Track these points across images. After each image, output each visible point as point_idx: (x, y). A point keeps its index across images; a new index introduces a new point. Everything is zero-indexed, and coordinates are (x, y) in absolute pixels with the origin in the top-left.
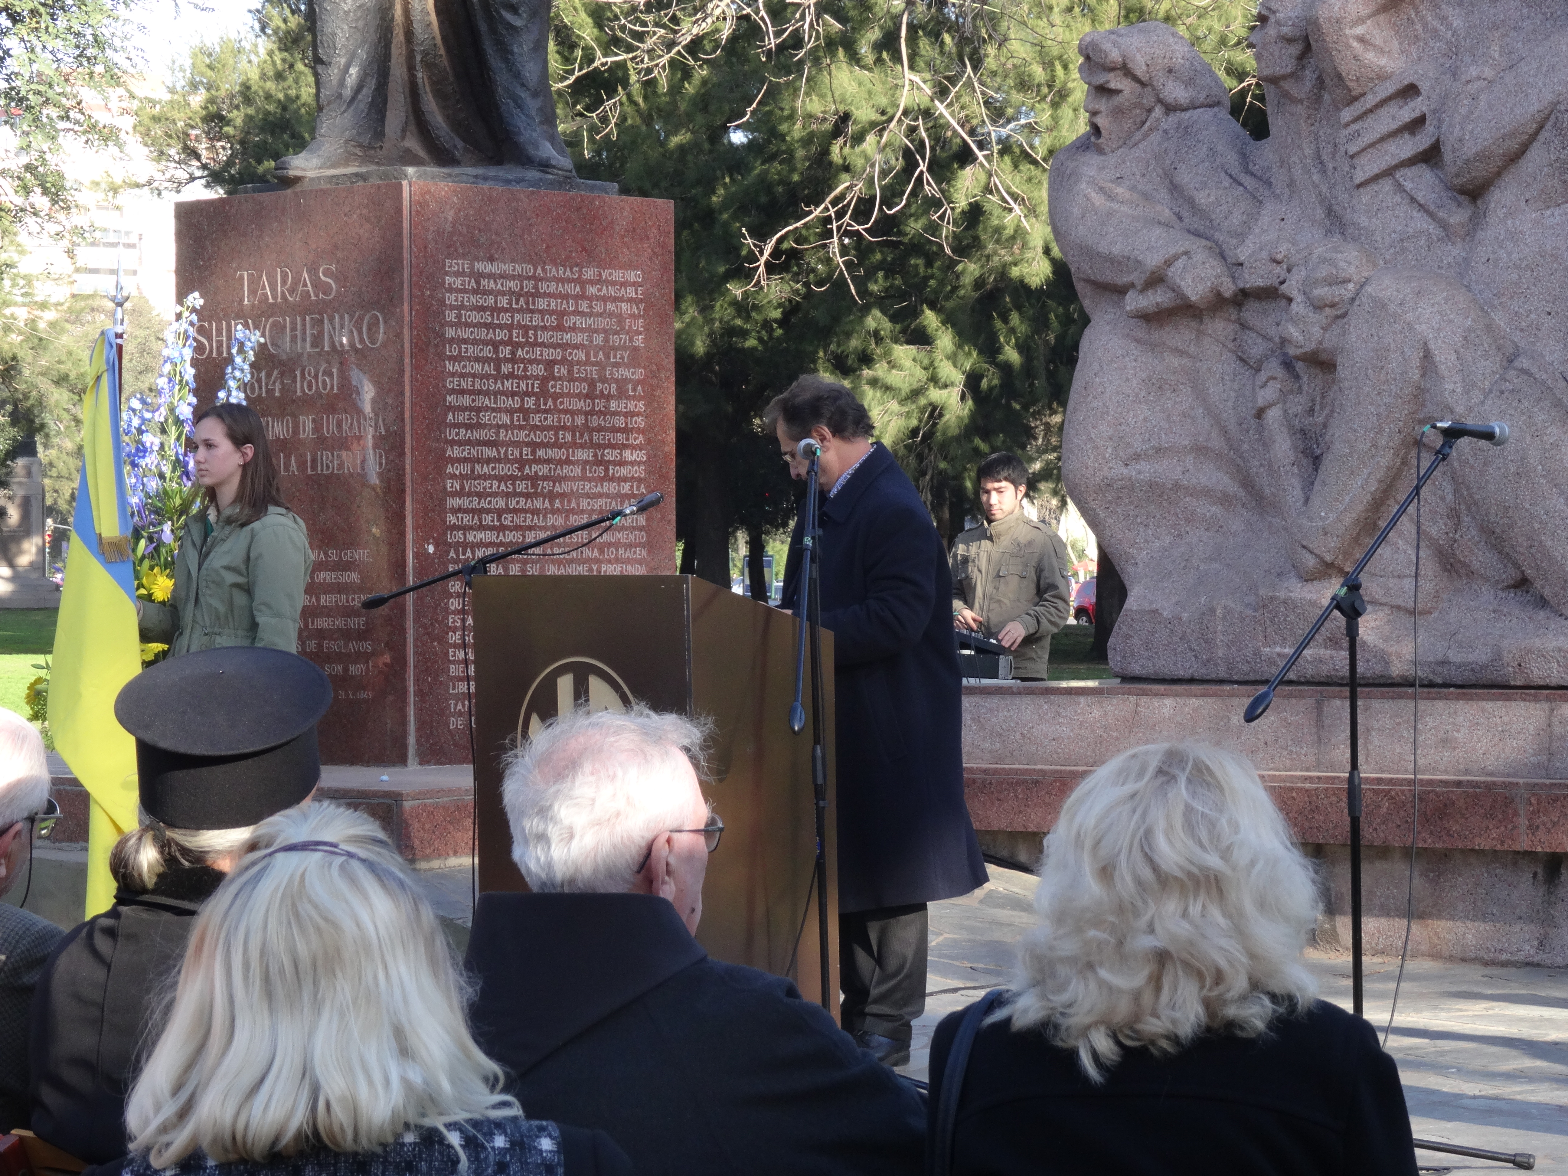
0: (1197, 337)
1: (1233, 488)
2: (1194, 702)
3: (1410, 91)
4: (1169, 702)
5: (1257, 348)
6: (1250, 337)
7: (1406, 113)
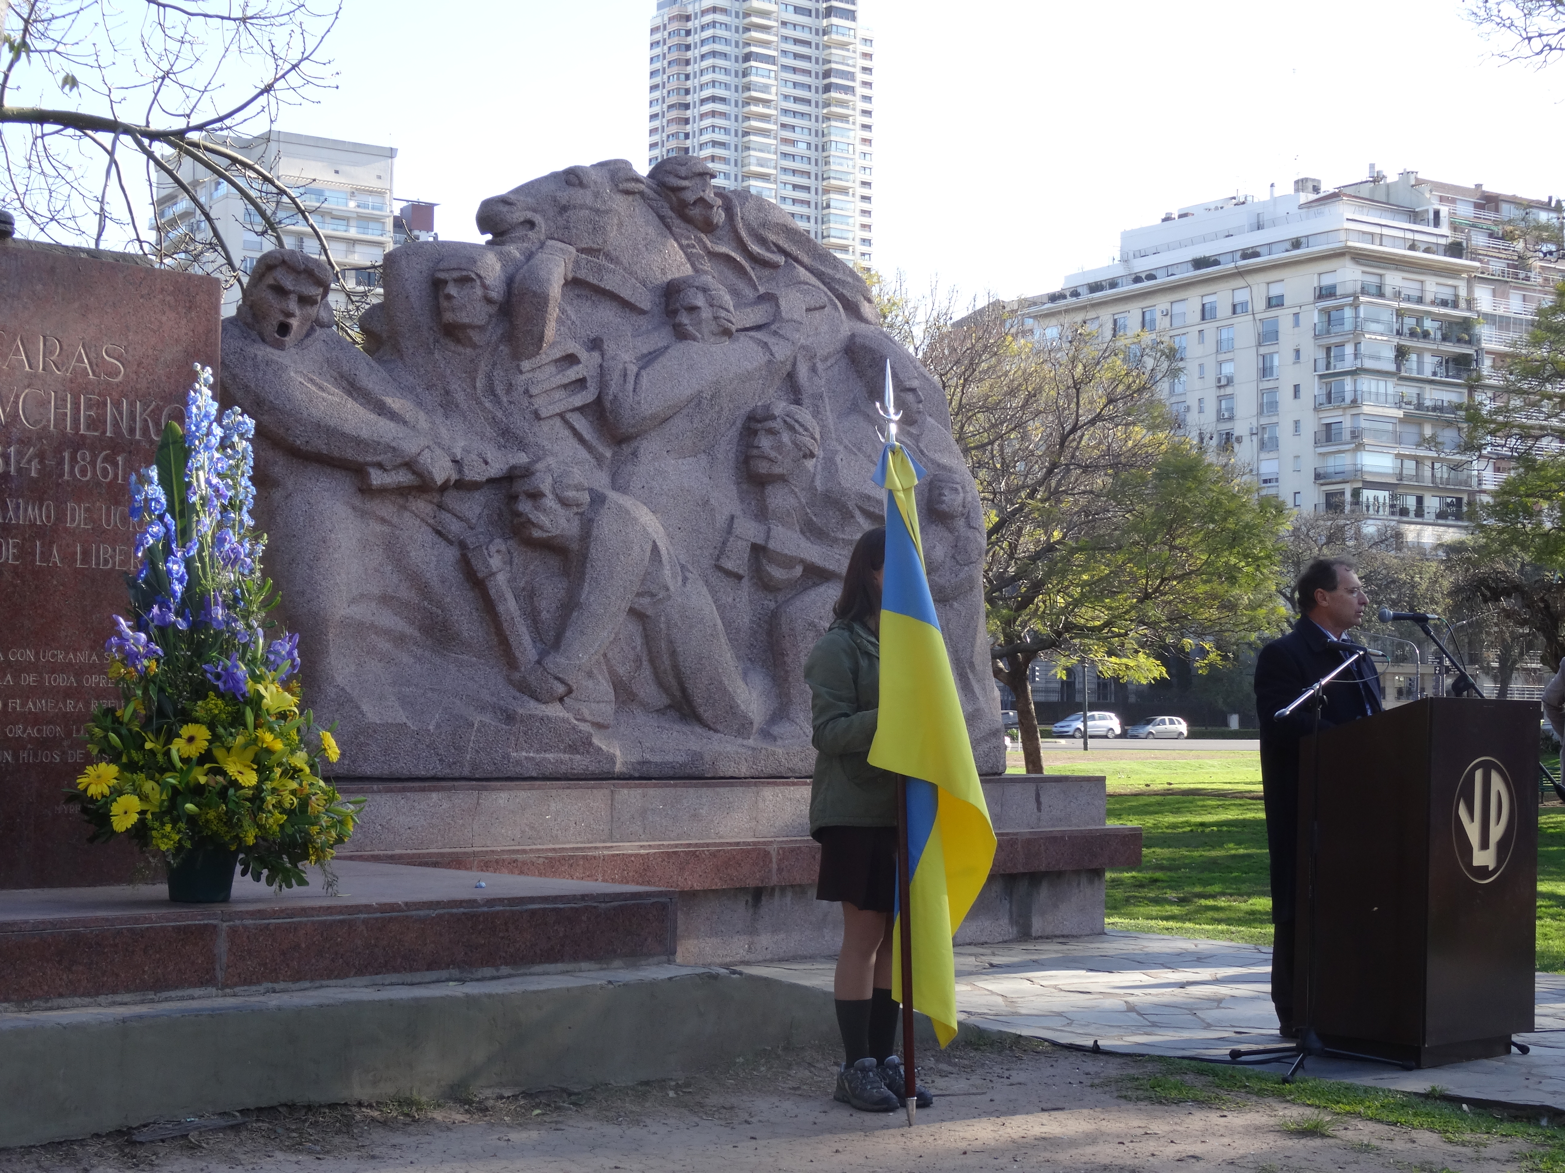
0: (398, 511)
1: (409, 630)
2: (523, 794)
3: (571, 359)
4: (504, 795)
5: (455, 527)
6: (446, 517)
7: (573, 373)
